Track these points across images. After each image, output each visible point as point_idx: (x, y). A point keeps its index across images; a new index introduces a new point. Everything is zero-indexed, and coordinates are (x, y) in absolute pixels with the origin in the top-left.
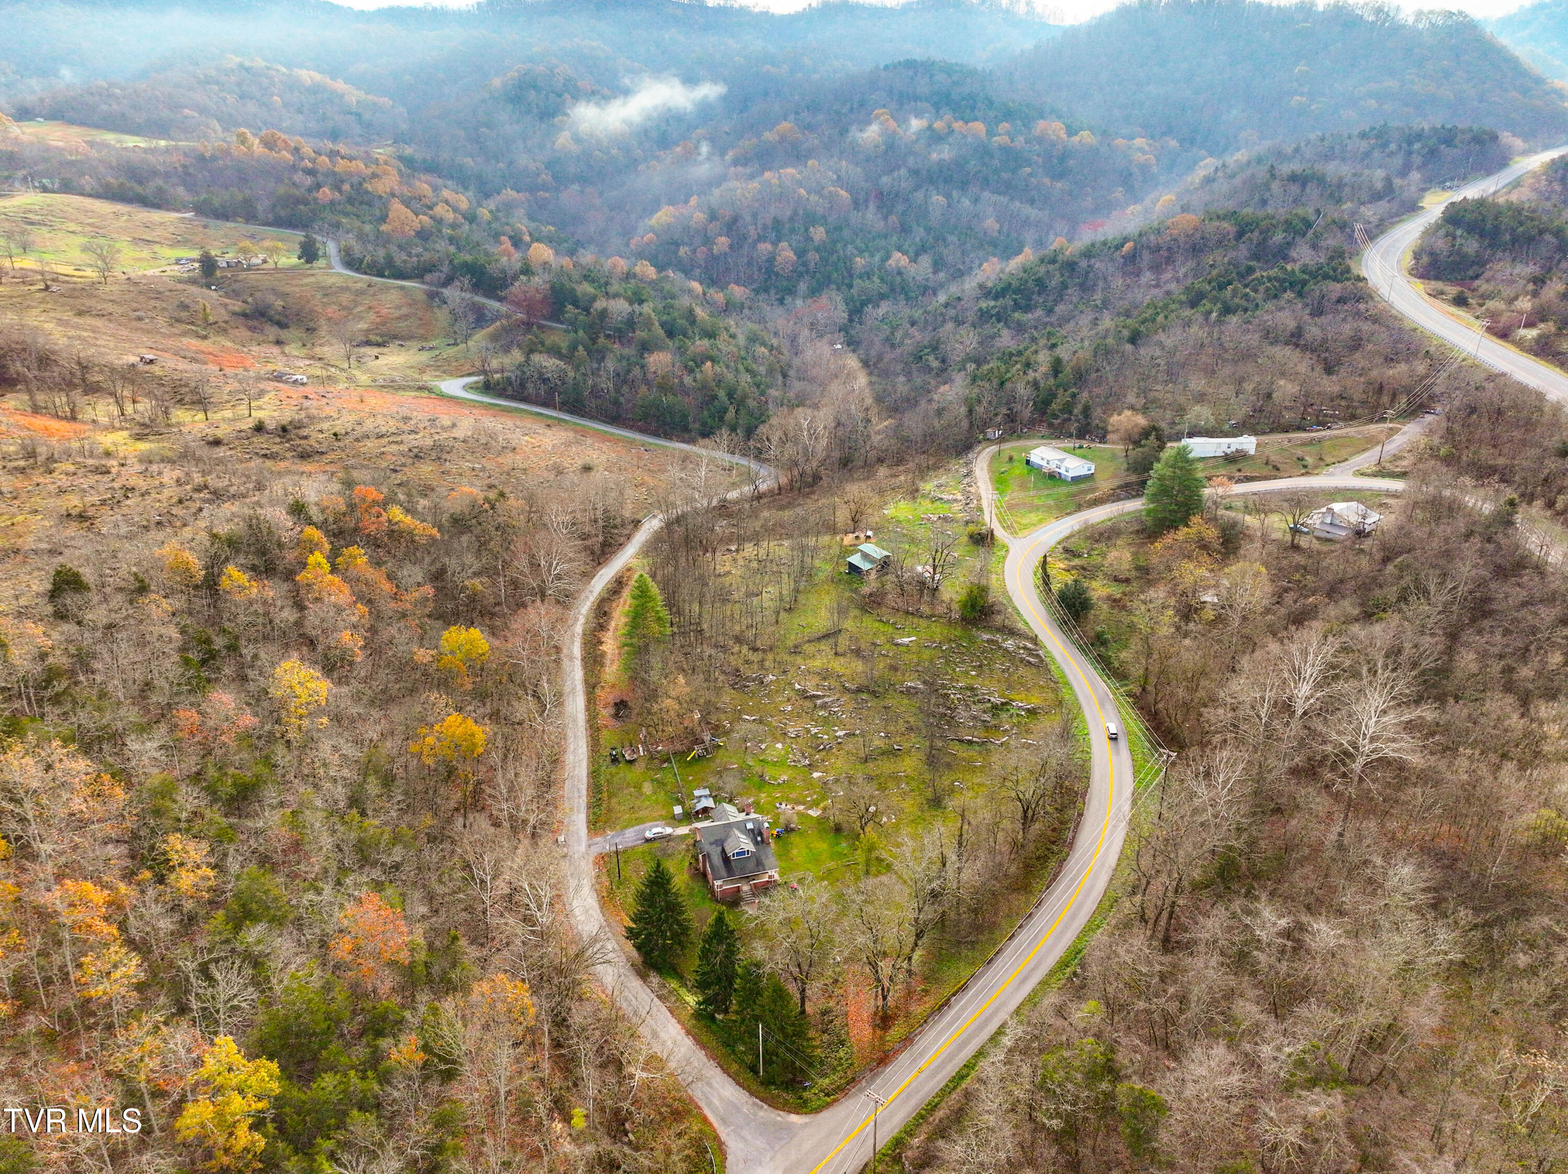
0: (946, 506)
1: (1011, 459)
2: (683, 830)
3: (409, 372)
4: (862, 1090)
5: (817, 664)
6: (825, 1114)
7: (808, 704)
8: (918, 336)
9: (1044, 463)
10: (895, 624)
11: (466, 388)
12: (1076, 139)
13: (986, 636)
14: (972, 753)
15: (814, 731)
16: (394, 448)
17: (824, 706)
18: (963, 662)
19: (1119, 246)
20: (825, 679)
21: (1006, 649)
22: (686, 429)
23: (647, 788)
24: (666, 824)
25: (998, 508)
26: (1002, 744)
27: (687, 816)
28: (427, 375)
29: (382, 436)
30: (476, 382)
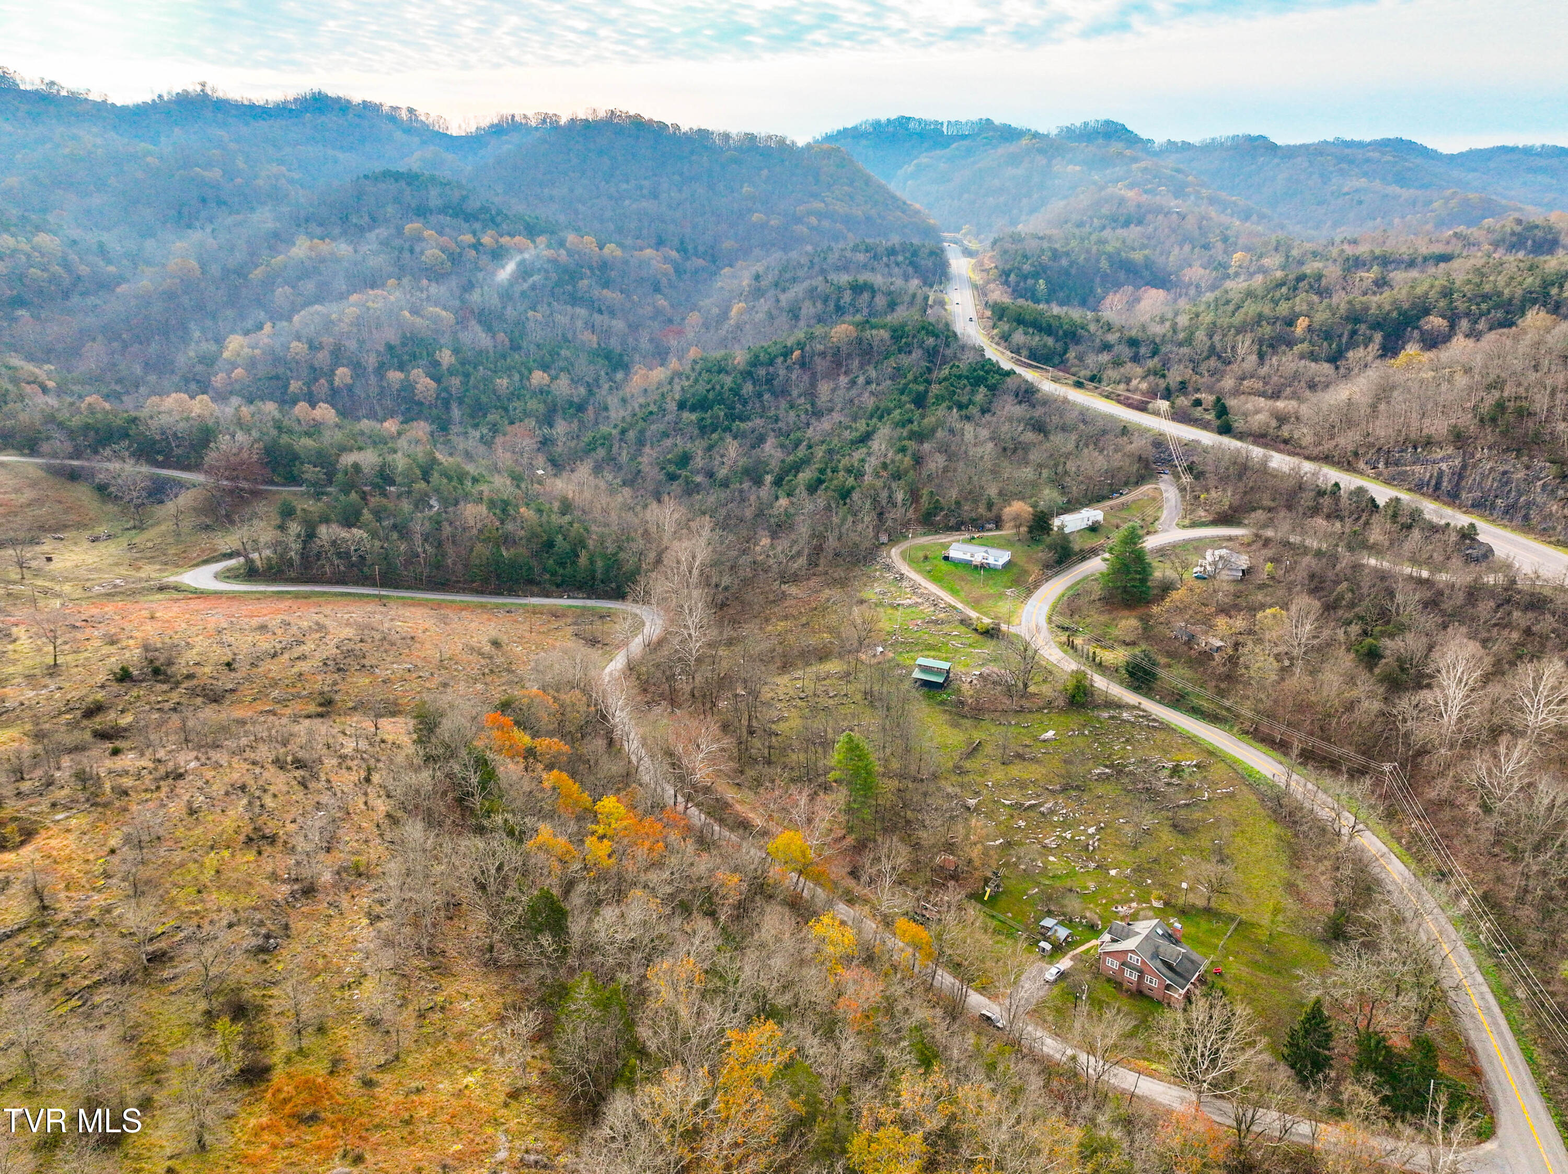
0: (914, 610)
1: (926, 558)
2: (1065, 963)
3: (121, 571)
5: (998, 776)
7: (1033, 814)
8: (651, 453)
9: (968, 557)
10: (1017, 724)
11: (216, 576)
12: (606, 251)
13: (1106, 715)
14: (1198, 813)
15: (1068, 836)
16: (304, 666)
17: (1052, 812)
18: (1112, 740)
19: (785, 355)
20: (1023, 788)
21: (1129, 721)
22: (531, 582)
24: (1051, 963)
25: (967, 603)
26: (1209, 800)
27: (1059, 949)
28: (150, 571)
29: (274, 656)
30: (229, 570)
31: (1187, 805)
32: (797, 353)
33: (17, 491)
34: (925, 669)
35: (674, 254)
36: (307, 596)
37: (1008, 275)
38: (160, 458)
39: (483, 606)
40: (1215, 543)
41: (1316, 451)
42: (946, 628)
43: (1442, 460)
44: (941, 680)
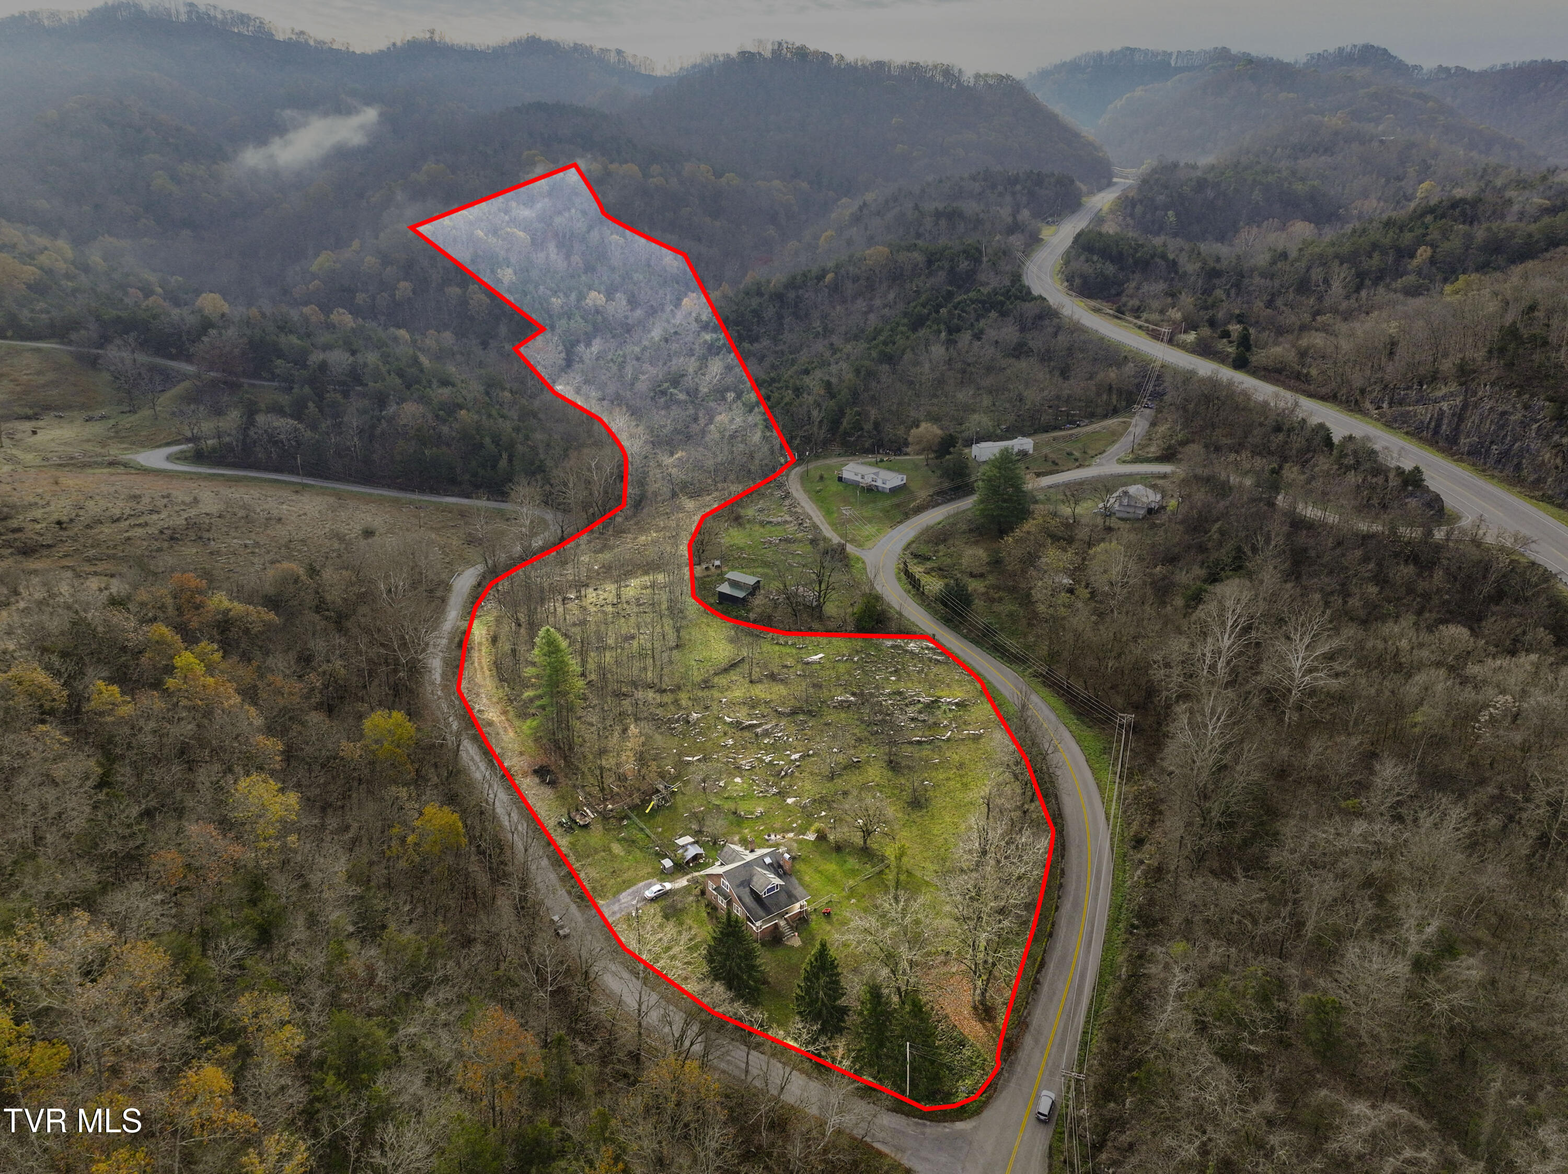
0: (779, 528)
1: (821, 478)
2: (682, 882)
3: (88, 447)
4: (1008, 1080)
5: (738, 693)
6: (987, 1114)
7: (746, 734)
8: (653, 371)
9: (858, 478)
10: (794, 645)
11: (169, 458)
12: (723, 180)
13: (889, 643)
14: (926, 752)
15: (768, 759)
16: (139, 532)
17: (766, 734)
18: (879, 669)
19: (820, 277)
20: (753, 707)
21: (912, 652)
22: (453, 481)
23: (617, 848)
24: (662, 880)
25: (833, 525)
26: (949, 739)
27: (681, 867)
28: (115, 451)
29: (118, 520)
30: (182, 452)
31: (919, 742)
32: (830, 277)
33: (39, 373)
34: (734, 584)
35: (805, 185)
36: (237, 480)
37: (1134, 206)
38: (174, 351)
39: (396, 501)
40: (1144, 479)
41: (1323, 391)
42: (793, 547)
43: (1443, 398)
44: (740, 594)
